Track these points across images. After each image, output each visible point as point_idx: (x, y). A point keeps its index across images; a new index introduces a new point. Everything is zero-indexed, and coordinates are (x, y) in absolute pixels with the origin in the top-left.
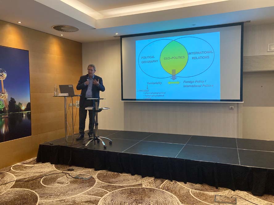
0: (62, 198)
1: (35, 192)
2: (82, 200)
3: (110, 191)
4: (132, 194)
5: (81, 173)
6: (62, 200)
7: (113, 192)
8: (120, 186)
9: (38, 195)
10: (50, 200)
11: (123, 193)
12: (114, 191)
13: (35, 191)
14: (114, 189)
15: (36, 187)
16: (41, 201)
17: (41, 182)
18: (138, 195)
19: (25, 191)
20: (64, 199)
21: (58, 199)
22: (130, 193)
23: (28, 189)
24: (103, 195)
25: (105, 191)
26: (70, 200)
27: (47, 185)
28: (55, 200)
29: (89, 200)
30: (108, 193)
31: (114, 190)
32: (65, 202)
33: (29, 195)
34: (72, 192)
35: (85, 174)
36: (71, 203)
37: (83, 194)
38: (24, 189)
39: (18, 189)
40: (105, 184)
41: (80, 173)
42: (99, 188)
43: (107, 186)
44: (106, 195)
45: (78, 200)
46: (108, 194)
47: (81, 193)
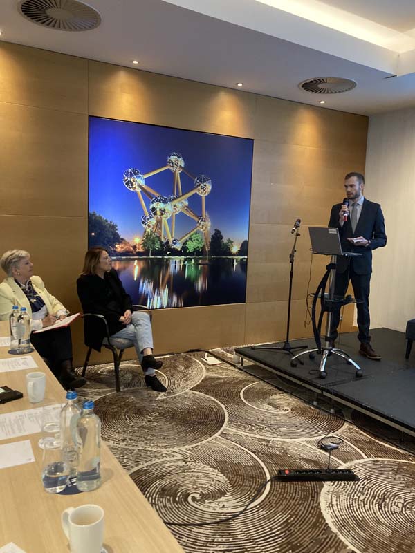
0: (265, 435)
1: (224, 409)
2: (302, 455)
3: (368, 456)
6: (264, 440)
7: (375, 459)
8: (397, 452)
9: (227, 415)
10: (243, 433)
11: (399, 471)
12: (379, 459)
13: (226, 407)
14: (380, 455)
15: (229, 400)
16: (227, 428)
17: (241, 394)
19: (210, 400)
20: (269, 439)
21: (258, 437)
23: (215, 400)
24: (349, 458)
25: (357, 453)
26: (279, 446)
27: (250, 402)
28: (252, 435)
29: (316, 459)
30: (364, 458)
31: (380, 457)
32: (267, 445)
33: (213, 411)
34: (286, 431)
36: (277, 452)
37: (308, 442)
38: (211, 397)
39: (201, 394)
43: (367, 442)
44: (356, 461)
45: (293, 451)
46: (362, 461)
47: (304, 439)
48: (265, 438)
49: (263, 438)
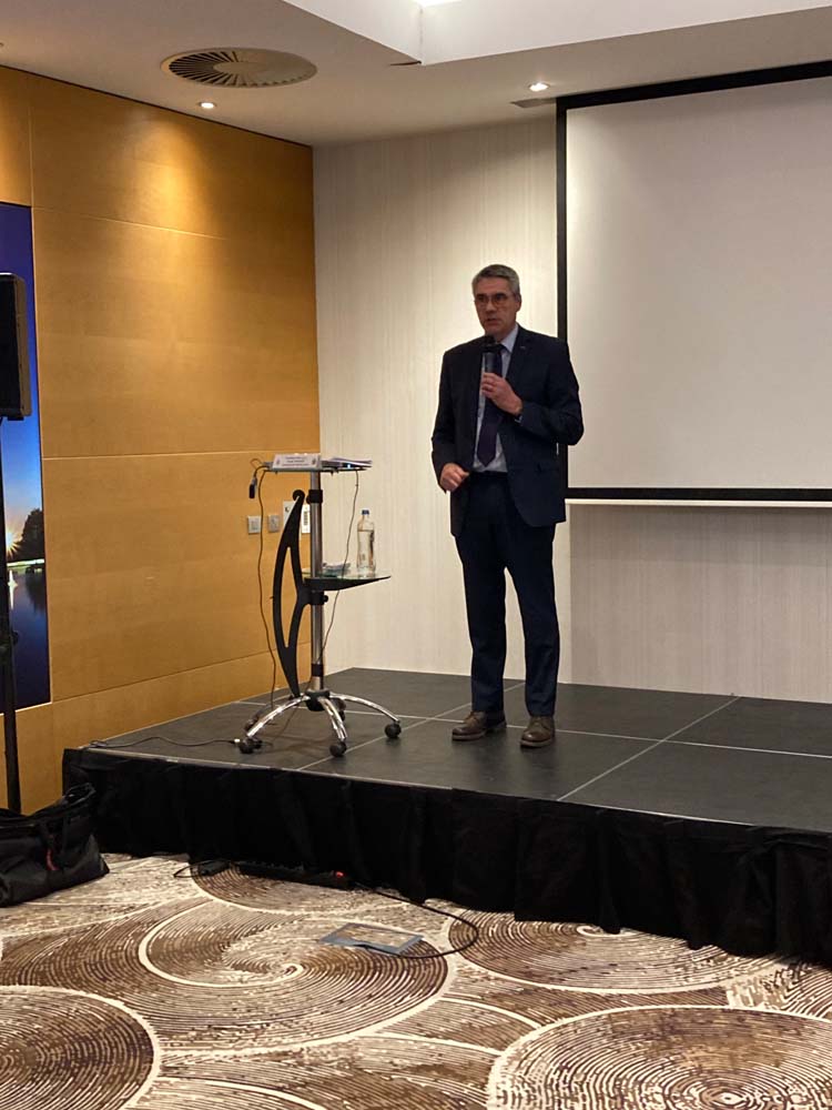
0: (279, 1043)
1: (127, 1010)
2: (397, 1061)
3: (543, 1021)
4: (673, 1039)
5: (357, 921)
6: (285, 1054)
7: (558, 1024)
8: (594, 997)
9: (145, 1025)
10: (222, 1053)
11: (617, 1034)
12: (566, 1021)
13: (126, 1004)
14: (561, 1011)
15: (122, 984)
16: (170, 1053)
17: (144, 960)
18: (711, 1049)
19: (68, 998)
20: (296, 1048)
21: (264, 1051)
22: (664, 1038)
23: (82, 993)
24: (504, 1037)
25: (513, 1022)
26: (330, 1058)
27: (181, 974)
28: (248, 1051)
29: (433, 1061)
30: (534, 1029)
31: (567, 1016)
32: (301, 1064)
33: (99, 1022)
34: (323, 1018)
35: (379, 924)
36: (338, 1073)
37: (393, 1029)
38: (64, 990)
39: (29, 989)
40: (504, 981)
41: (344, 916)
42: (473, 1000)
43: (521, 993)
44: (523, 1040)
45: (371, 1058)
46: (533, 1036)
47: (380, 1026)
48: (287, 1049)
49: (279, 1049)
